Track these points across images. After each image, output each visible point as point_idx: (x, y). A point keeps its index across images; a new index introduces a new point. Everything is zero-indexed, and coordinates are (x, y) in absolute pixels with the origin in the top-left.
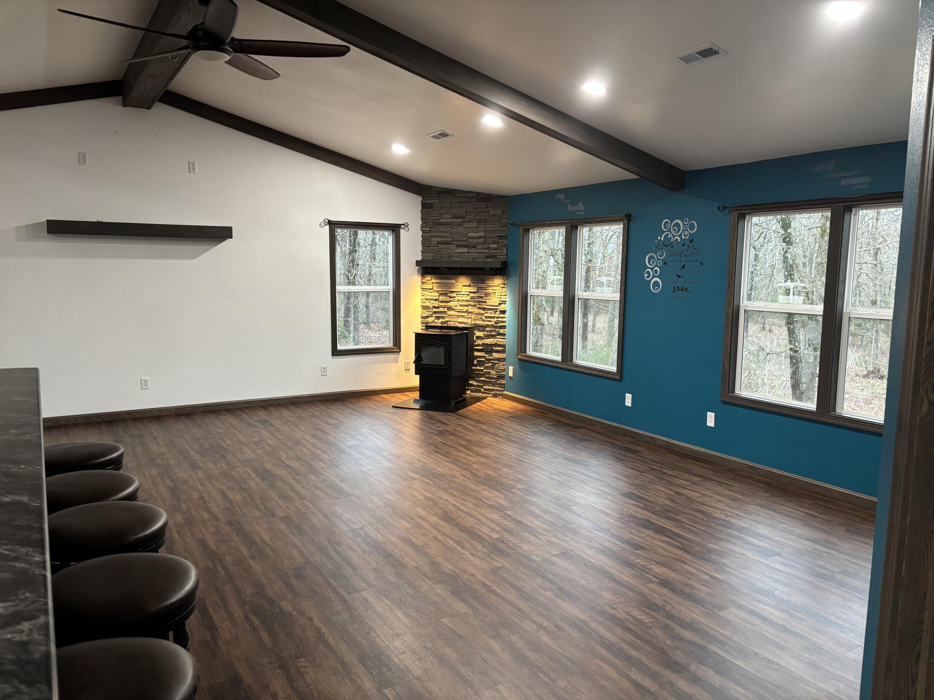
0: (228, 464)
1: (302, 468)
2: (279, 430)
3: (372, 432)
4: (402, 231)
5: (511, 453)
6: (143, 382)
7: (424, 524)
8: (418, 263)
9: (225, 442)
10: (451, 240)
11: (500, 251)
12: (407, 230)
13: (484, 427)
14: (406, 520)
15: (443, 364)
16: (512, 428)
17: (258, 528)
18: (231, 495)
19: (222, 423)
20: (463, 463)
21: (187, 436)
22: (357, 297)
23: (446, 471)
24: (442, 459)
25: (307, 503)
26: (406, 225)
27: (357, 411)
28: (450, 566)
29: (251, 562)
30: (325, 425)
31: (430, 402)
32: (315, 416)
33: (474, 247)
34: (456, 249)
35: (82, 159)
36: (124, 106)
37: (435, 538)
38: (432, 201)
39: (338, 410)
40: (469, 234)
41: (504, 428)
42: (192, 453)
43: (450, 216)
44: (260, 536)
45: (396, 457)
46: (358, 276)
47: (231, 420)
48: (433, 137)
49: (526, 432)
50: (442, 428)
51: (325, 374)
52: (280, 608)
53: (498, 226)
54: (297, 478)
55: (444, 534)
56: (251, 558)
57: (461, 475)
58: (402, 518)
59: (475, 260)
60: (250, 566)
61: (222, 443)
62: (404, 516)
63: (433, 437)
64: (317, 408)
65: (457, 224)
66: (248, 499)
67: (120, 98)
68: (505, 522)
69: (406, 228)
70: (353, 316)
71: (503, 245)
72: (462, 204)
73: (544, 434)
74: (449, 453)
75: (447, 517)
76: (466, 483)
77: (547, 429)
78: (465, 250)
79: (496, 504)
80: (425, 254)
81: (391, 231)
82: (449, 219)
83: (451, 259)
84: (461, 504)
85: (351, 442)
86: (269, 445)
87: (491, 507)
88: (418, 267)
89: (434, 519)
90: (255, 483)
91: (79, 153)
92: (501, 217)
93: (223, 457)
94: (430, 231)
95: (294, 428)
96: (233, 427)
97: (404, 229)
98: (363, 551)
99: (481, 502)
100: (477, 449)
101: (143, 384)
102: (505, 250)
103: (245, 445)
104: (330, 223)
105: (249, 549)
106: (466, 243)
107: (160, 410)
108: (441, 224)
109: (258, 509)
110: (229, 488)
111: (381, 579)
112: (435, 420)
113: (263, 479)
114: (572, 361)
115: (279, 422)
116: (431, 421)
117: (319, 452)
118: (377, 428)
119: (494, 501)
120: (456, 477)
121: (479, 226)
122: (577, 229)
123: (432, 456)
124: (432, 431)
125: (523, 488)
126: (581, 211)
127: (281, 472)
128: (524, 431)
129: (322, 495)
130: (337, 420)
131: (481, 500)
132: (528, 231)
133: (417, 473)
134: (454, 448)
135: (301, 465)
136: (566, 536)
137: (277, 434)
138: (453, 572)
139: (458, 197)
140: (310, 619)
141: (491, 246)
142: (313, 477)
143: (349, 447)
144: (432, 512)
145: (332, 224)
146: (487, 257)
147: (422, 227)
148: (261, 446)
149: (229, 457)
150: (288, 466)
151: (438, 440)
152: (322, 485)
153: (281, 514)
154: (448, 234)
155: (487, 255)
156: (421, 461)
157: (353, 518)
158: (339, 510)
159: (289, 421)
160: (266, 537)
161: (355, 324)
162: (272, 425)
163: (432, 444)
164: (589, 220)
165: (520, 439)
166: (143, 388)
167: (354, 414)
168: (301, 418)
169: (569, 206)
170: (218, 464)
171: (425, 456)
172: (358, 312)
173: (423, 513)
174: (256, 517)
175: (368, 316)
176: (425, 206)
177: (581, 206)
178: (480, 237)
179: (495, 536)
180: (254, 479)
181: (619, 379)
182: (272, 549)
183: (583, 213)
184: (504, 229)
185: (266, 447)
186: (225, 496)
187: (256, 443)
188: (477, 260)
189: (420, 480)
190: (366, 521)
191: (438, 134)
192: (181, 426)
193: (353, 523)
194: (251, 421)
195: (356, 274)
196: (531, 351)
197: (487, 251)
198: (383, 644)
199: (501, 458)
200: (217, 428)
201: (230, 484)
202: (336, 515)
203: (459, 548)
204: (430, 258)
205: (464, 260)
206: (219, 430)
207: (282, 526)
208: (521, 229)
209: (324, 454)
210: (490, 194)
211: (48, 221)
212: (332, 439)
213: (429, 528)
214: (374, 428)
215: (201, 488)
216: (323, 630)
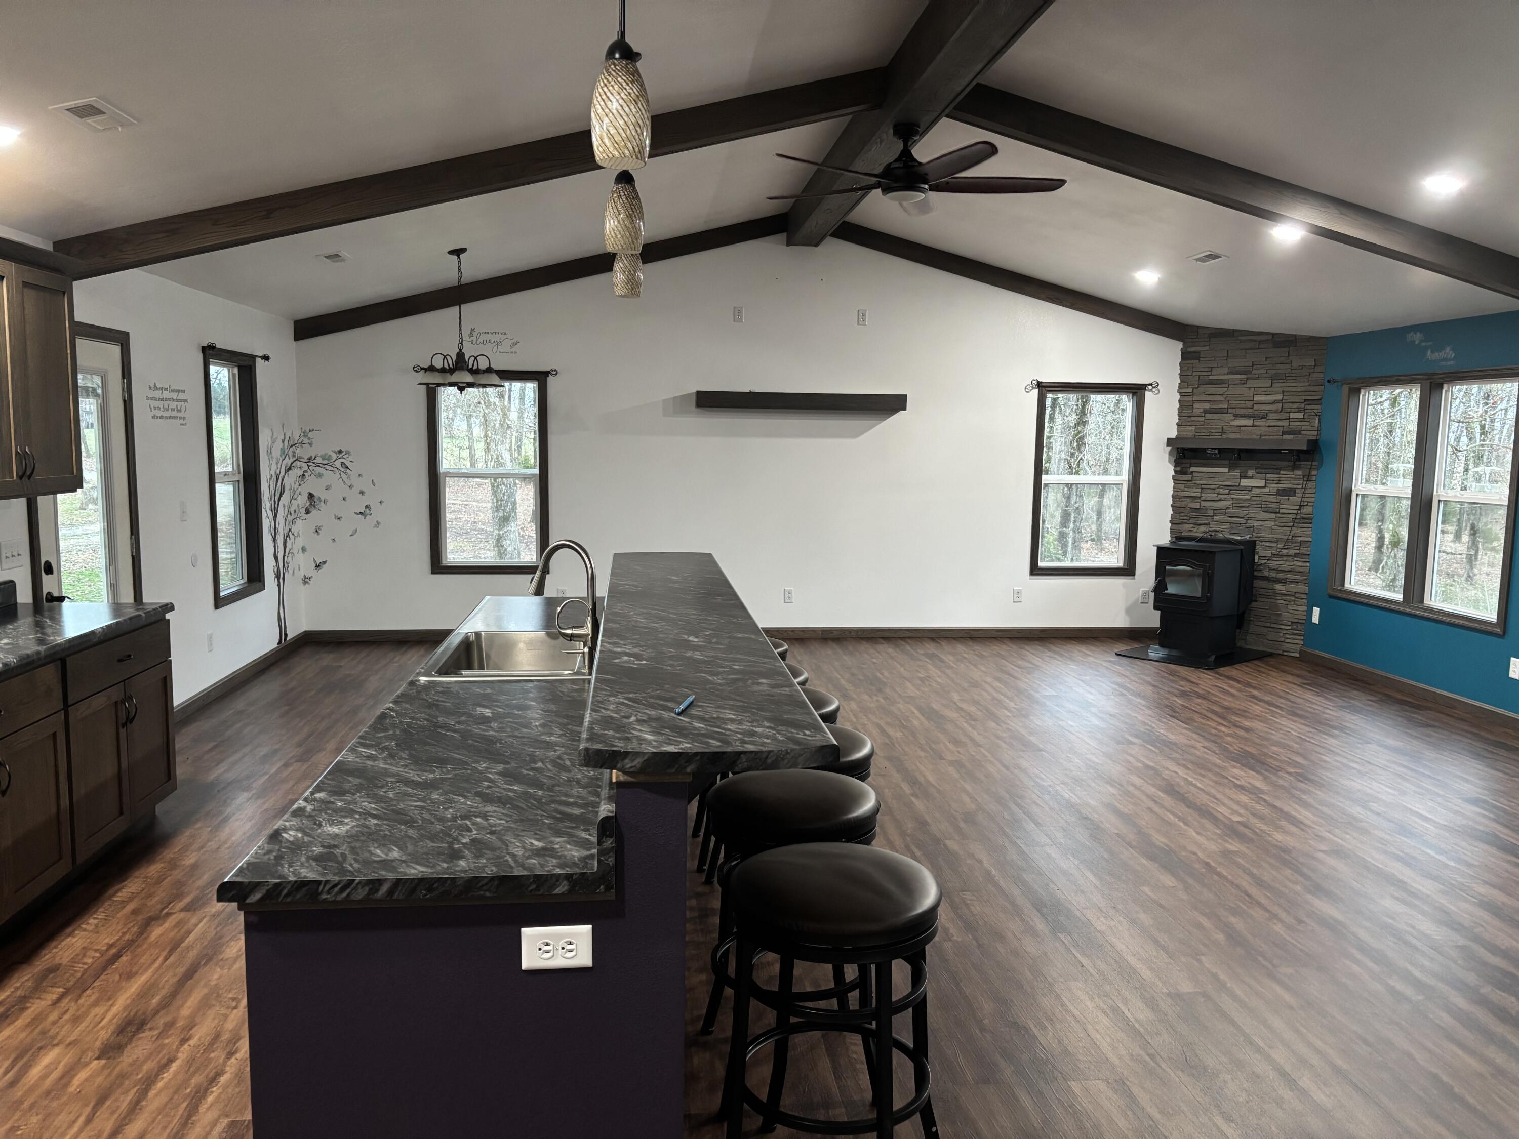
0: (886, 698)
1: (979, 713)
2: (950, 667)
3: (1080, 682)
4: (1148, 394)
5: (1292, 729)
6: (786, 593)
7: (1137, 793)
8: (1170, 442)
9: (882, 674)
10: (1226, 406)
11: (1307, 424)
12: (1157, 392)
13: (1255, 693)
14: (1112, 786)
15: (1199, 595)
16: (1303, 699)
17: (922, 768)
18: (890, 731)
19: (879, 652)
20: (1211, 734)
21: (837, 663)
22: (1081, 496)
23: (1182, 740)
24: (1180, 726)
25: (982, 750)
26: (1155, 386)
27: (1062, 655)
28: (1163, 840)
29: (913, 799)
30: (1013, 667)
31: (1174, 653)
32: (1003, 657)
33: (1264, 417)
34: (1232, 421)
35: (738, 313)
36: (788, 245)
37: (1151, 810)
38: (1199, 349)
39: (1034, 652)
40: (1256, 398)
41: (1290, 697)
42: (843, 682)
43: (1226, 370)
44: (924, 776)
45: (1111, 715)
46: (1085, 461)
47: (890, 650)
48: (1197, 260)
49: (1325, 706)
50: (1187, 687)
51: (1018, 600)
52: (945, 845)
53: (1307, 384)
54: (973, 723)
55: (1162, 807)
56: (913, 795)
57: (1204, 747)
58: (1107, 783)
59: (1263, 438)
60: (913, 803)
61: (878, 675)
62: (1111, 782)
63: (1171, 698)
64: (1004, 647)
65: (1238, 382)
66: (911, 738)
67: (783, 236)
68: (1258, 807)
69: (1154, 390)
70: (1072, 525)
71: (1313, 414)
72: (1248, 351)
73: (1355, 710)
74: (1192, 719)
75: (1171, 790)
76: (1207, 756)
77: (1364, 704)
78: (1249, 422)
79: (1247, 785)
80: (1182, 428)
81: (1131, 395)
82: (1224, 374)
83: (1224, 436)
84: (1195, 778)
85: (1050, 692)
86: (939, 684)
87: (1241, 788)
88: (1169, 448)
89: (1152, 790)
90: (918, 721)
91: (735, 308)
92: (1312, 371)
93: (880, 690)
94: (1193, 394)
95: (972, 667)
96: (892, 658)
97: (1151, 390)
98: (1052, 809)
99: (1226, 781)
100: (1237, 719)
101: (786, 596)
102: (1317, 422)
103: (908, 680)
104: (1040, 385)
105: (912, 787)
106: (1250, 410)
107: (804, 630)
108: (1211, 382)
109: (923, 750)
110: (887, 723)
111: (1070, 839)
112: (1179, 676)
113: (929, 719)
114: (1422, 601)
115: (951, 658)
116: (1171, 678)
117: (1002, 697)
118: (1088, 678)
119: (1245, 781)
120: (1195, 748)
121: (1274, 385)
122: (1442, 388)
123: (1164, 720)
124: (1171, 690)
125: (1296, 772)
126: (1450, 360)
127: (953, 715)
128: (1322, 704)
129: (1004, 745)
130: (1031, 663)
131: (1227, 778)
132: (1358, 391)
133: (1137, 736)
134: (1200, 714)
135: (978, 709)
136: (1347, 833)
137: (949, 672)
138: (1167, 846)
139: (1241, 341)
140: (980, 862)
141: (1292, 415)
142: (992, 725)
143: (1045, 697)
144: (1150, 781)
145: (1042, 386)
146: (1284, 433)
147: (1180, 387)
148: (927, 683)
149: (888, 690)
150: (961, 709)
151: (1177, 703)
152: (1004, 735)
153: (950, 757)
154: (1222, 398)
155: (1285, 429)
156: (1147, 724)
157: (1041, 774)
158: (1024, 764)
159: (965, 658)
160: (931, 778)
161: (1074, 539)
162: (942, 661)
163: (1167, 706)
164: (1461, 375)
165: (1312, 713)
166: (786, 601)
167: (1055, 658)
168: (982, 656)
169: (1429, 352)
170: (875, 698)
171: (1154, 720)
172: (1082, 519)
173: (1138, 781)
174: (920, 757)
175: (1099, 529)
176: (1185, 355)
177: (1448, 352)
178: (1274, 402)
179: (1236, 818)
180: (918, 718)
181: (1501, 633)
182: (939, 791)
183: (1452, 363)
184: (1316, 388)
185: (934, 685)
186: (883, 731)
187: (921, 679)
188: (1267, 437)
189: (1141, 745)
190: (1058, 779)
191: (1205, 256)
192: (830, 652)
193: (1042, 779)
194: (915, 654)
195: (1081, 459)
196: (1352, 583)
197: (1286, 423)
198: (1063, 897)
199: (1272, 734)
200: (873, 658)
201: (889, 720)
202: (1020, 768)
203: (1181, 824)
204: (1191, 434)
205: (1244, 437)
206: (874, 660)
207: (951, 770)
208: (1346, 388)
209: (1010, 701)
210: (1295, 336)
211: (698, 392)
212: (1022, 685)
213: (1144, 798)
214: (1083, 678)
215: (854, 720)
216: (994, 872)
